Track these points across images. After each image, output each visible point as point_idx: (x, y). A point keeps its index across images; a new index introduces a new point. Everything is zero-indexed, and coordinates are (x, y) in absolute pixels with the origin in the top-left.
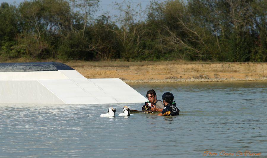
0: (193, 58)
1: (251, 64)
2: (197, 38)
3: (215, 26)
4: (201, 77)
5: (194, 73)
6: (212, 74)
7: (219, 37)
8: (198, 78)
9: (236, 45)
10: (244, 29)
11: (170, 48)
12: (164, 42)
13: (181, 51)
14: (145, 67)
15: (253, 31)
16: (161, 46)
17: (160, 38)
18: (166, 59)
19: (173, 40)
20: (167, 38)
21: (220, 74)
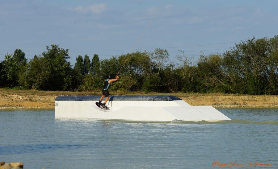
0: (227, 92)
1: (266, 96)
2: (230, 79)
3: (241, 71)
4: (235, 104)
5: (230, 102)
6: (242, 102)
7: (243, 79)
8: (232, 104)
9: (255, 84)
10: (260, 74)
11: (212, 85)
12: (209, 82)
13: (220, 87)
14: (198, 97)
15: (265, 75)
16: (207, 84)
17: (206, 79)
18: (210, 92)
19: (214, 79)
20: (210, 79)
21: (247, 102)
